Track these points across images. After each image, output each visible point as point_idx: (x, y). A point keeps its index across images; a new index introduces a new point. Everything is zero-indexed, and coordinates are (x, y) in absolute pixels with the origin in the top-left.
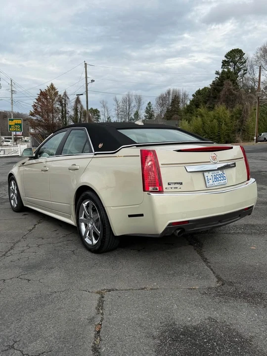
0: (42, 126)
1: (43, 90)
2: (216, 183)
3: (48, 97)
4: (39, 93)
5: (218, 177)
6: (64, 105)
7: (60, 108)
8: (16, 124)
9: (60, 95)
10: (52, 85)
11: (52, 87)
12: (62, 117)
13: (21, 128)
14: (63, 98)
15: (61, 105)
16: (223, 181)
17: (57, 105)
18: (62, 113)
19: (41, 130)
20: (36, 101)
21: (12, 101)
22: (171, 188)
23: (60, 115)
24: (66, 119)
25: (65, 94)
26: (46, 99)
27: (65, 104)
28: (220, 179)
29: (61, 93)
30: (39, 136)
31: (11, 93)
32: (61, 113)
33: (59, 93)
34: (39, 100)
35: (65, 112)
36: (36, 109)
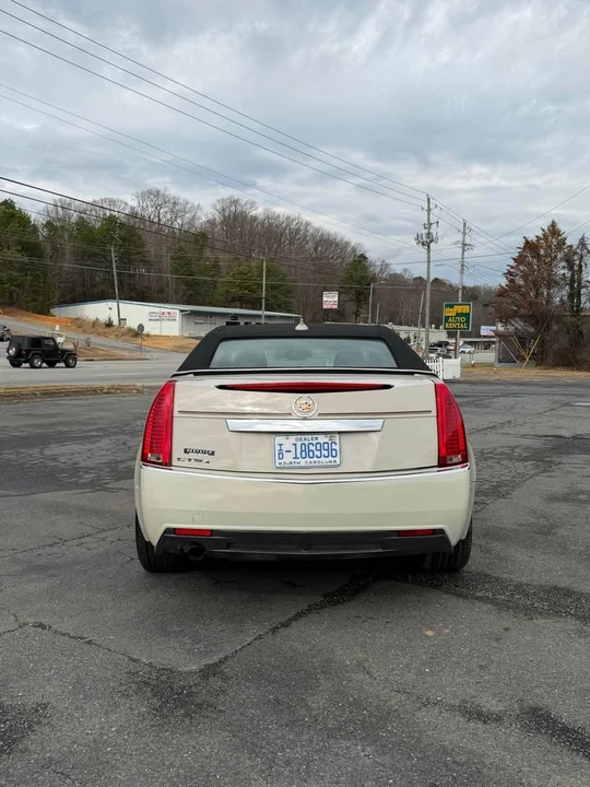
0: (522, 317)
1: (532, 237)
2: (303, 462)
3: (542, 252)
4: (522, 246)
5: (312, 448)
6: (576, 268)
7: (568, 274)
8: (458, 315)
9: (571, 246)
10: (553, 225)
11: (553, 230)
12: (571, 296)
13: (468, 322)
14: (575, 253)
15: (571, 267)
16: (327, 460)
17: (561, 270)
18: (572, 287)
19: (519, 325)
20: (512, 263)
21: (463, 265)
22: (190, 460)
23: (565, 291)
24: (579, 300)
25: (582, 243)
26: (538, 256)
27: (580, 267)
28: (318, 453)
29: (572, 241)
30: (514, 339)
31: (461, 250)
32: (567, 287)
33: (568, 242)
34: (520, 260)
35: (579, 284)
36: (512, 281)
